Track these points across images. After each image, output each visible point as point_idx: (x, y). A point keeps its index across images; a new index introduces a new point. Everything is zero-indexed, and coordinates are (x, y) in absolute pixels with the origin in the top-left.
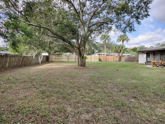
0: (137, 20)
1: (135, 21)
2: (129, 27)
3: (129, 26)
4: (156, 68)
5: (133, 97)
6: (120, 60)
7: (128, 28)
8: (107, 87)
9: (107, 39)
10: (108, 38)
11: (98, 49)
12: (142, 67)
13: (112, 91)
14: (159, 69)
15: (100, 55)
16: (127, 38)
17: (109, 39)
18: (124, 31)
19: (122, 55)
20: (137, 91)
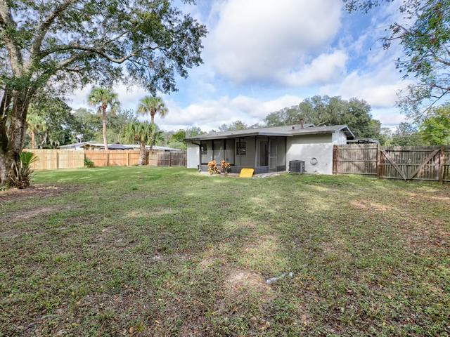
0: (179, 64)
1: (174, 68)
2: (162, 79)
3: (162, 77)
4: (216, 177)
5: (159, 251)
6: (146, 162)
7: (160, 82)
8: (96, 240)
9: (110, 102)
10: (113, 101)
11: (83, 128)
12: (191, 177)
13: (108, 247)
14: (220, 178)
15: (90, 148)
16: (162, 107)
17: (116, 105)
18: (152, 89)
19: (151, 147)
20: (170, 234)
